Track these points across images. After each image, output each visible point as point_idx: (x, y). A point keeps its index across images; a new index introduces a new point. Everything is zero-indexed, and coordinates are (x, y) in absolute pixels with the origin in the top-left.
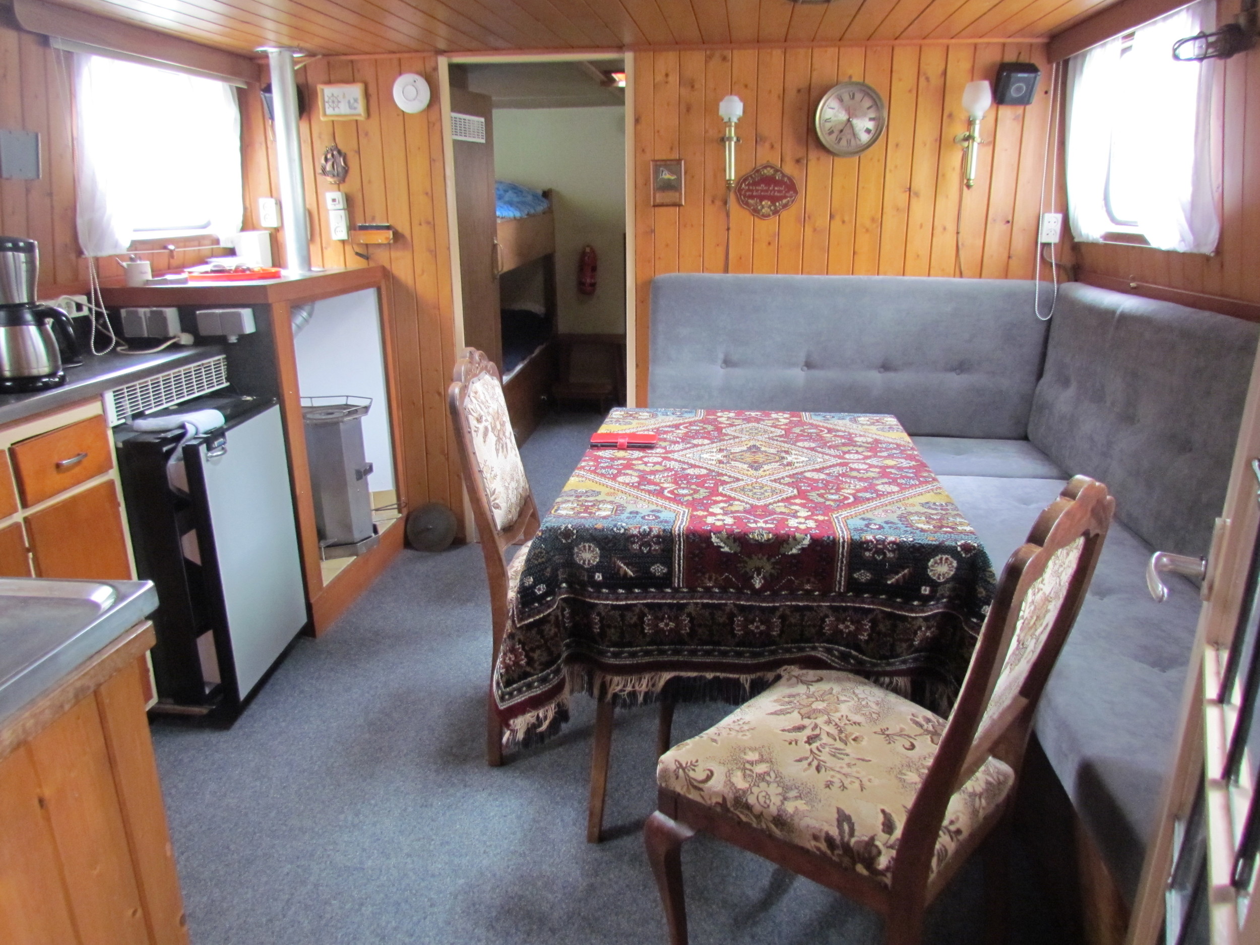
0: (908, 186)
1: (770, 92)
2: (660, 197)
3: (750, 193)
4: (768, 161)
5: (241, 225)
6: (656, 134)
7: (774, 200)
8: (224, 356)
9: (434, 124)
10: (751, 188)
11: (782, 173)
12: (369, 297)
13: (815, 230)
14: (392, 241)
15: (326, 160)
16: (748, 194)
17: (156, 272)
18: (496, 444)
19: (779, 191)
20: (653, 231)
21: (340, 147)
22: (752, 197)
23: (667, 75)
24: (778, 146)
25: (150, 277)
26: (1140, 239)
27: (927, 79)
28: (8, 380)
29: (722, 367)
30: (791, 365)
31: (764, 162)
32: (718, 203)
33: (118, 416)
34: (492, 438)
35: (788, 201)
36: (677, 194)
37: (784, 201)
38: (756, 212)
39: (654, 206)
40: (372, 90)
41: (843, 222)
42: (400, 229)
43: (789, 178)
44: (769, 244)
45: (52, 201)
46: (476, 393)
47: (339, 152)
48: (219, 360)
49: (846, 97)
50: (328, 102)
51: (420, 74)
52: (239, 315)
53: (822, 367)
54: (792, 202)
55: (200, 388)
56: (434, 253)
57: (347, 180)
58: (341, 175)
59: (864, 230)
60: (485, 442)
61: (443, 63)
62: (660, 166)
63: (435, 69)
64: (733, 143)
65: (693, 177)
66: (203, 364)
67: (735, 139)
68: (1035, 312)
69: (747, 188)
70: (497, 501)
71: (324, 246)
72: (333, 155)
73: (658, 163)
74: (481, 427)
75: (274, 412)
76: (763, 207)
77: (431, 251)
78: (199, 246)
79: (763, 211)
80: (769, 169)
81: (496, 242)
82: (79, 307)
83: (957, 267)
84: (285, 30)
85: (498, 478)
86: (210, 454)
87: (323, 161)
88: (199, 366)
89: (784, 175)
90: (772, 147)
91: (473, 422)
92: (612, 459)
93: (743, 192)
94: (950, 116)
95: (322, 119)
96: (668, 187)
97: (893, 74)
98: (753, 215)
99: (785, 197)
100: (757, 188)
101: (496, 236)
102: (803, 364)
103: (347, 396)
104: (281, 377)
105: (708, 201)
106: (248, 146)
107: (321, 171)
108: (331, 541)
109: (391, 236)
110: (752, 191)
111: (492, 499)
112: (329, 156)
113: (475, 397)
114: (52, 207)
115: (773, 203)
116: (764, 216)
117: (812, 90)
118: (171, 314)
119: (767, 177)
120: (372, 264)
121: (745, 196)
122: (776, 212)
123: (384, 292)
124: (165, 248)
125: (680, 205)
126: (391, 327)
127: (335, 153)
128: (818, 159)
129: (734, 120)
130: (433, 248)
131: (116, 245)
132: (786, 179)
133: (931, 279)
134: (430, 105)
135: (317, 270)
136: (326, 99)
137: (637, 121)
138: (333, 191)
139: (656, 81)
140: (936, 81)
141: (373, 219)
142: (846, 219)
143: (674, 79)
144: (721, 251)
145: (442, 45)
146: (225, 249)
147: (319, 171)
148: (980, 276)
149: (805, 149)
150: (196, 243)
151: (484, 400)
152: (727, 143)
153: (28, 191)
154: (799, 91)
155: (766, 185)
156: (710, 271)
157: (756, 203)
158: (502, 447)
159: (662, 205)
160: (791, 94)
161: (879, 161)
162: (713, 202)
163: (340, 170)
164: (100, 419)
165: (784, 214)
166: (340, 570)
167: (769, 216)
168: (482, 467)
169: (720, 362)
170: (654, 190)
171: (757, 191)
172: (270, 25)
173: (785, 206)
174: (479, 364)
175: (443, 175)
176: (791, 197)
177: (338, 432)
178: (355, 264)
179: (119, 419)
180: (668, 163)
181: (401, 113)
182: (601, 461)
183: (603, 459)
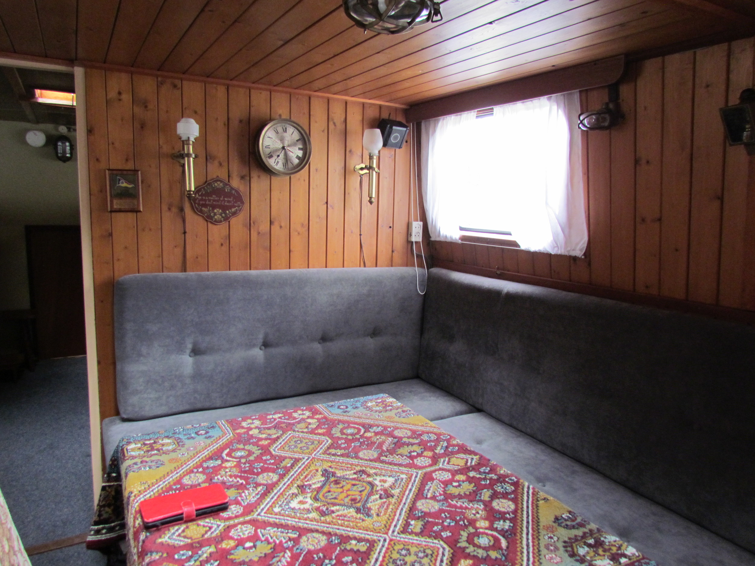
0: (326, 201)
1: (217, 119)
2: (117, 204)
3: (204, 202)
4: (218, 176)
6: (111, 146)
7: (224, 209)
10: (204, 198)
11: (230, 186)
13: (259, 233)
16: (201, 202)
19: (229, 202)
20: (111, 235)
22: (205, 206)
23: (120, 93)
24: (225, 164)
26: (515, 244)
27: (334, 124)
29: (190, 356)
30: (251, 346)
31: (215, 176)
32: (174, 210)
35: (236, 210)
36: (135, 202)
37: (233, 210)
38: (209, 219)
39: (111, 212)
41: (281, 227)
43: (236, 191)
44: (222, 245)
49: (280, 129)
53: (277, 345)
54: (240, 211)
59: (297, 233)
62: (117, 175)
64: (192, 159)
65: (149, 186)
67: (193, 156)
68: (417, 290)
69: (200, 198)
73: (115, 172)
76: (215, 214)
79: (216, 217)
80: (219, 183)
83: (361, 259)
89: (232, 189)
90: (221, 164)
92: (192, 548)
93: (197, 201)
94: (350, 151)
96: (125, 194)
97: (311, 117)
98: (207, 221)
99: (235, 207)
100: (210, 198)
102: (261, 344)
105: (165, 207)
110: (205, 200)
115: (224, 211)
116: (216, 221)
117: (251, 121)
119: (217, 189)
121: (199, 204)
122: (226, 219)
125: (137, 211)
128: (259, 177)
129: (192, 139)
132: (233, 192)
133: (345, 269)
137: (90, 131)
139: (108, 98)
140: (340, 126)
142: (283, 225)
143: (126, 97)
144: (178, 251)
148: (376, 266)
149: (248, 168)
152: (186, 159)
154: (241, 121)
155: (217, 196)
156: (170, 270)
157: (209, 211)
159: (120, 211)
160: (235, 123)
161: (304, 180)
162: (169, 209)
165: (233, 220)
167: (221, 221)
169: (188, 351)
170: (111, 196)
171: (210, 200)
173: (234, 214)
176: (239, 206)
180: (125, 172)
182: (180, 557)
183: (182, 552)
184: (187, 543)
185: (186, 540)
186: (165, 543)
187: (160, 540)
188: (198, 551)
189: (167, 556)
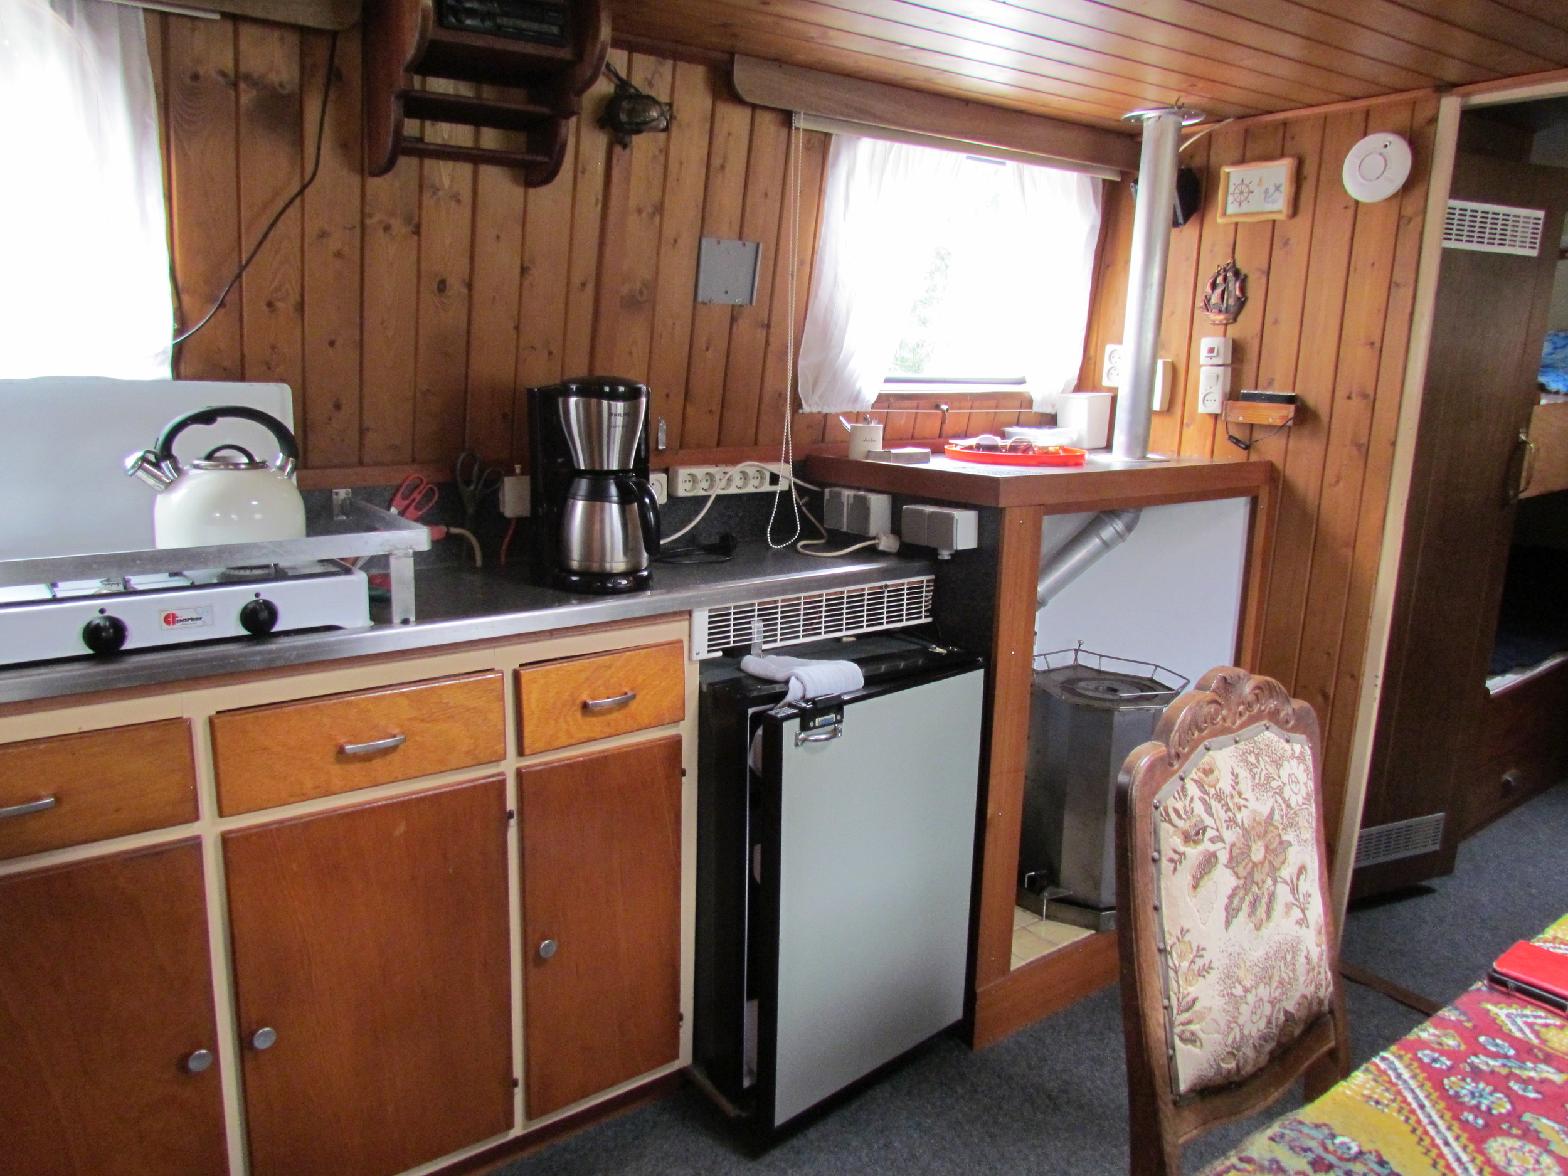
5: (1075, 382)
8: (932, 577)
9: (1410, 219)
12: (1236, 510)
14: (1290, 423)
15: (1214, 286)
17: (888, 443)
18: (1231, 897)
21: (1239, 265)
25: (878, 447)
28: (575, 573)
33: (710, 646)
34: (1223, 880)
40: (1310, 169)
42: (1311, 401)
45: (768, 334)
46: (1208, 772)
47: (1237, 274)
48: (922, 582)
50: (1233, 194)
51: (1400, 133)
52: (950, 519)
55: (874, 620)
56: (1364, 450)
57: (1241, 318)
58: (1232, 309)
60: (1195, 887)
61: (1450, 109)
63: (1433, 120)
66: (887, 586)
70: (1193, 1027)
71: (1185, 421)
72: (1225, 279)
74: (1194, 853)
75: (976, 678)
77: (1359, 446)
78: (997, 407)
81: (1523, 437)
82: (774, 479)
84: (1173, 80)
85: (1213, 976)
86: (803, 735)
87: (1208, 289)
88: (881, 587)
91: (1170, 840)
92: (1525, 1051)
95: (1220, 221)
101: (1528, 426)
103: (1157, 666)
104: (998, 627)
106: (1108, 267)
107: (1202, 304)
108: (1064, 892)
109: (1291, 415)
111: (1179, 1019)
112: (1220, 280)
113: (1200, 784)
114: (767, 343)
118: (879, 505)
120: (1254, 458)
123: (1262, 507)
124: (937, 407)
126: (1264, 565)
127: (1230, 274)
130: (1364, 440)
131: (856, 398)
134: (1408, 186)
135: (1156, 458)
136: (1231, 189)
138: (1214, 335)
141: (1271, 383)
145: (1452, 71)
146: (1042, 415)
147: (1200, 303)
150: (993, 403)
151: (1228, 789)
153: (733, 319)
158: (1253, 905)
163: (1231, 302)
164: (675, 646)
166: (1055, 948)
168: (1169, 942)
172: (1153, 76)
174: (1249, 705)
175: (1409, 310)
177: (1109, 726)
178: (1230, 455)
179: (709, 651)
181: (1352, 204)
182: (1486, 1044)
183: (1498, 1041)
184: (1527, 1039)
185: (1531, 1036)
186: (1491, 1014)
187: (1489, 1006)
188: (1529, 1060)
189: (1471, 1030)
